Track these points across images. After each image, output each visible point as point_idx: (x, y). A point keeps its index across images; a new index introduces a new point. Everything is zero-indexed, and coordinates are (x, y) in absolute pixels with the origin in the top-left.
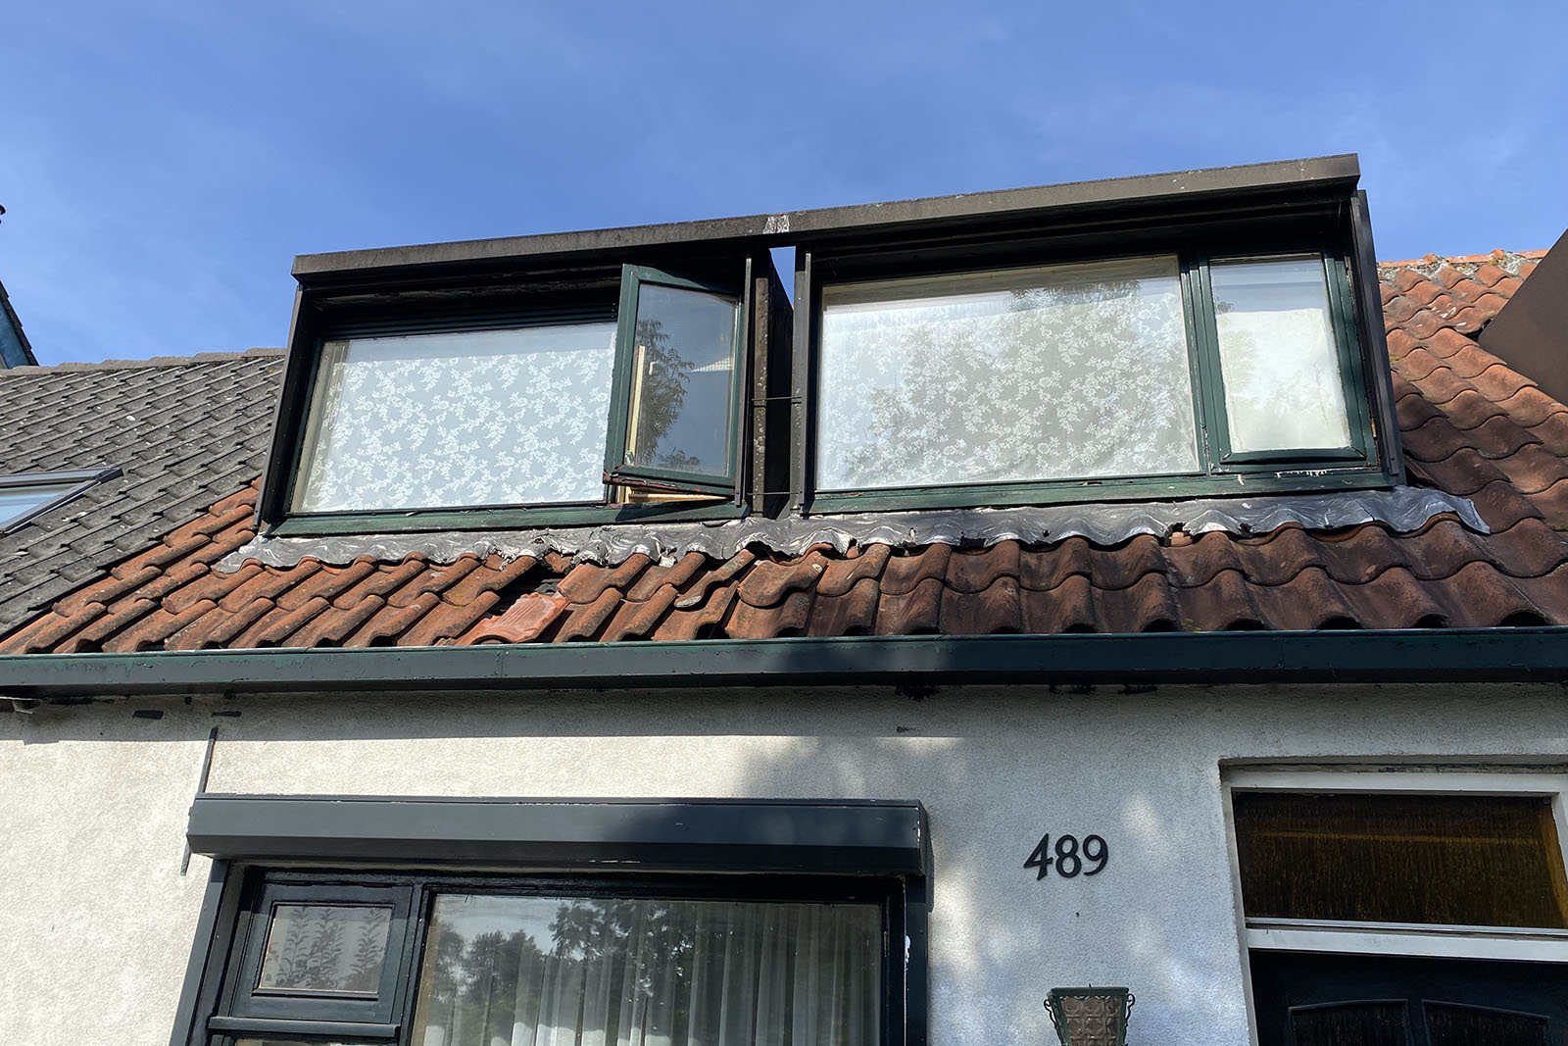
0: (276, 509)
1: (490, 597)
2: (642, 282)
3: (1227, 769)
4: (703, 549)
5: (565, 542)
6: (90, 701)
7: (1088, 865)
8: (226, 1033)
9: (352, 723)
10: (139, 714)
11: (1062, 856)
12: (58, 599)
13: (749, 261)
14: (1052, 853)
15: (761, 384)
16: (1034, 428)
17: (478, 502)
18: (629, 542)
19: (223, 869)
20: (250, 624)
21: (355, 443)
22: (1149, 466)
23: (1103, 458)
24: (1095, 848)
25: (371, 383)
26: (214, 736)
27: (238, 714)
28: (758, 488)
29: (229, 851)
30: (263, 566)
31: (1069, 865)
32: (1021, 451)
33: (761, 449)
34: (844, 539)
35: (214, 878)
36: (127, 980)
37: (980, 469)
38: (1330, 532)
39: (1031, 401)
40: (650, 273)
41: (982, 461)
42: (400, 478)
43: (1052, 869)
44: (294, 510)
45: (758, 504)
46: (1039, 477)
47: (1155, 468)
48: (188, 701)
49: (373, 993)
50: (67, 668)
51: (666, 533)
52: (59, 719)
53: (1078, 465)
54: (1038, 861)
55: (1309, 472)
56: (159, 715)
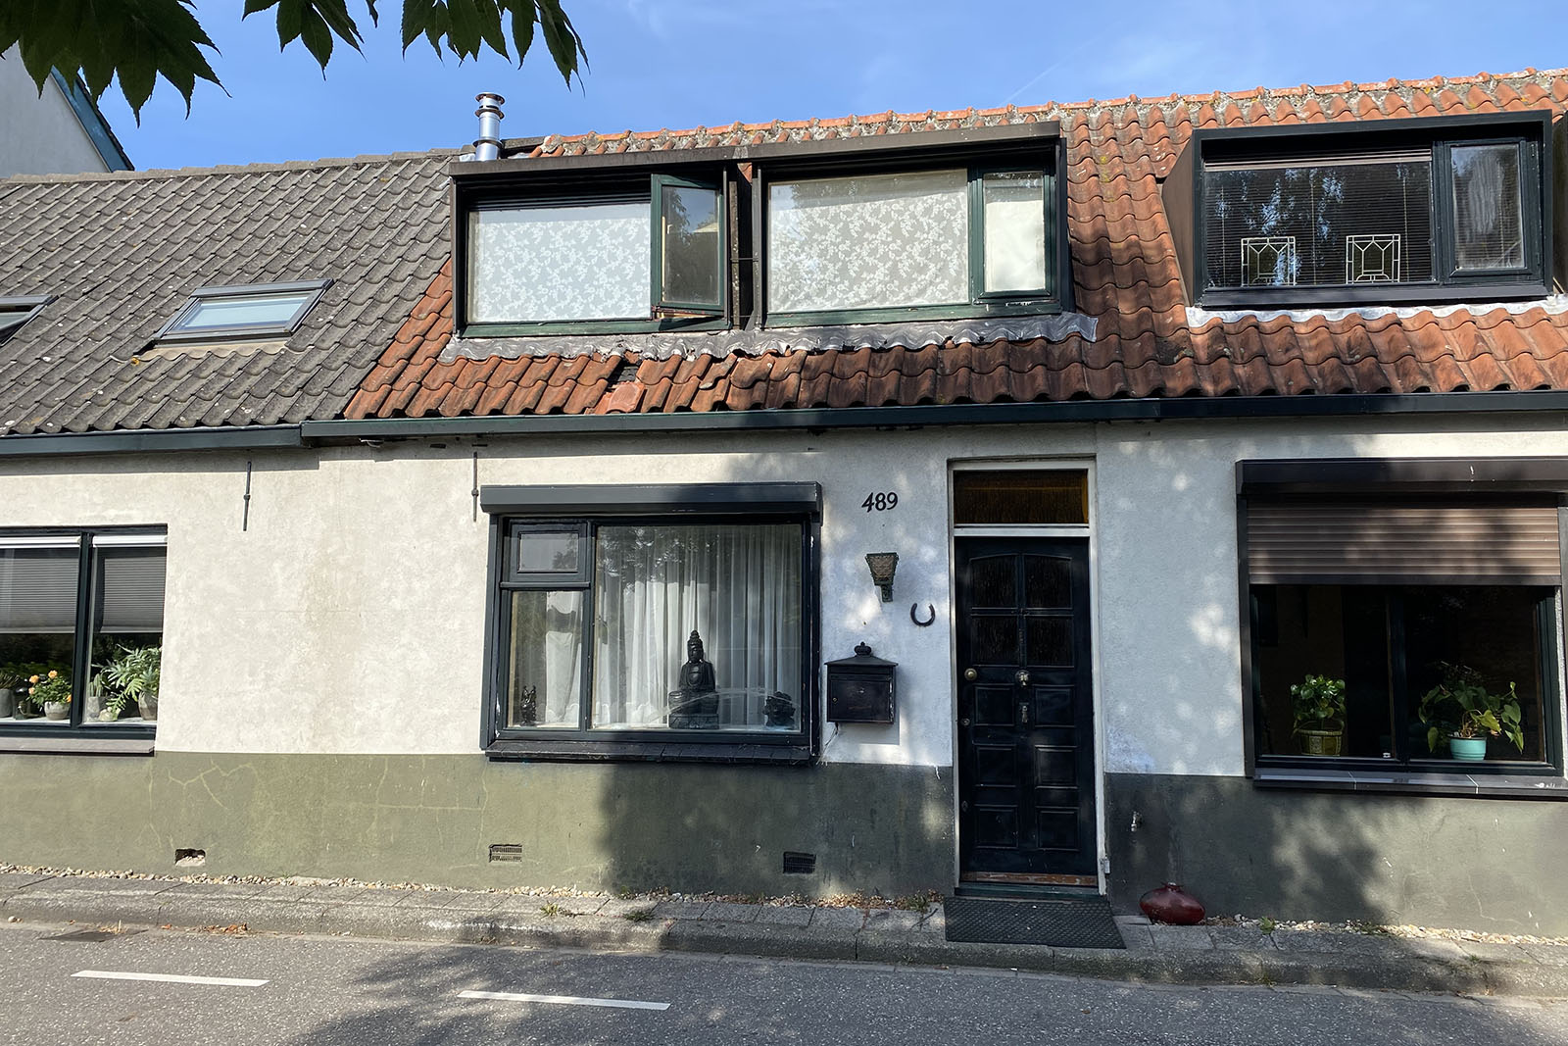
0: (462, 324)
1: (603, 383)
2: (663, 185)
3: (950, 463)
4: (710, 353)
5: (636, 345)
6: (405, 440)
7: (889, 505)
8: (508, 589)
9: (546, 449)
10: (432, 446)
11: (878, 502)
12: (361, 382)
13: (725, 173)
14: (874, 501)
15: (735, 249)
16: (885, 275)
17: (577, 317)
18: (669, 344)
19: (494, 518)
20: (480, 398)
21: (498, 277)
22: (943, 298)
23: (921, 292)
24: (892, 498)
25: (501, 239)
26: (476, 456)
27: (486, 445)
28: (736, 312)
29: (496, 511)
30: (468, 359)
31: (881, 505)
32: (878, 289)
33: (737, 288)
34: (783, 346)
35: (491, 523)
36: (458, 569)
37: (857, 299)
38: (1021, 341)
39: (884, 258)
40: (667, 179)
41: (857, 295)
42: (528, 299)
43: (873, 507)
44: (469, 320)
45: (737, 322)
46: (887, 305)
47: (945, 300)
48: (458, 439)
49: (575, 570)
50: (387, 426)
51: (687, 338)
52: (392, 449)
53: (908, 298)
54: (868, 504)
55: (1022, 303)
56: (444, 447)
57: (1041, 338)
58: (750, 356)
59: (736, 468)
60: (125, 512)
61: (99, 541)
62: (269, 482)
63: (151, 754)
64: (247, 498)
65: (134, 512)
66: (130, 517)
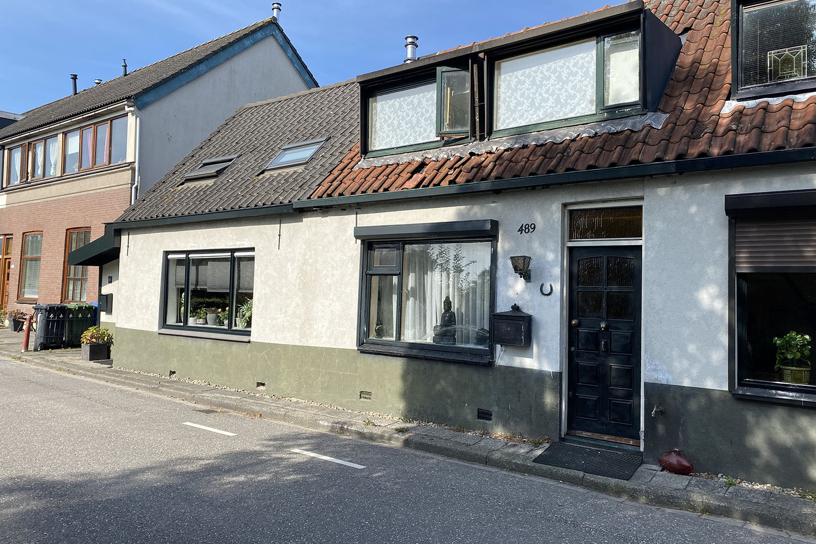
0: (365, 150)
1: (409, 175)
2: (442, 72)
3: (565, 205)
4: (459, 155)
5: (431, 155)
6: (332, 208)
7: (531, 230)
8: (369, 275)
9: (383, 209)
10: (342, 210)
11: (526, 229)
12: (321, 182)
13: (470, 60)
14: (524, 228)
15: (477, 99)
16: (553, 103)
17: (411, 143)
18: (443, 154)
19: (363, 242)
20: (360, 186)
21: (381, 127)
22: (583, 112)
23: (572, 110)
24: (533, 226)
25: (383, 108)
26: (357, 214)
27: (360, 208)
28: (478, 132)
29: (365, 238)
30: (363, 169)
31: (527, 230)
32: (549, 111)
33: (478, 120)
34: (494, 148)
35: (361, 244)
36: (349, 265)
37: (538, 118)
38: (618, 133)
39: (553, 94)
40: (445, 68)
41: (538, 116)
42: (393, 137)
43: (523, 231)
44: (370, 150)
45: (478, 137)
46: (554, 119)
47: (585, 113)
48: (350, 206)
49: (395, 266)
50: (326, 201)
51: (453, 149)
52: (327, 212)
53: (565, 114)
54: (521, 230)
55: (625, 110)
56: (345, 210)
57: (628, 129)
58: (478, 155)
59: (459, 214)
60: (242, 243)
61: (236, 254)
62: (288, 228)
63: (249, 342)
64: (280, 235)
65: (245, 243)
66: (244, 245)
